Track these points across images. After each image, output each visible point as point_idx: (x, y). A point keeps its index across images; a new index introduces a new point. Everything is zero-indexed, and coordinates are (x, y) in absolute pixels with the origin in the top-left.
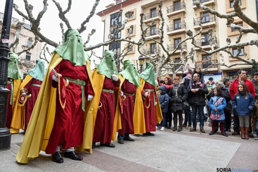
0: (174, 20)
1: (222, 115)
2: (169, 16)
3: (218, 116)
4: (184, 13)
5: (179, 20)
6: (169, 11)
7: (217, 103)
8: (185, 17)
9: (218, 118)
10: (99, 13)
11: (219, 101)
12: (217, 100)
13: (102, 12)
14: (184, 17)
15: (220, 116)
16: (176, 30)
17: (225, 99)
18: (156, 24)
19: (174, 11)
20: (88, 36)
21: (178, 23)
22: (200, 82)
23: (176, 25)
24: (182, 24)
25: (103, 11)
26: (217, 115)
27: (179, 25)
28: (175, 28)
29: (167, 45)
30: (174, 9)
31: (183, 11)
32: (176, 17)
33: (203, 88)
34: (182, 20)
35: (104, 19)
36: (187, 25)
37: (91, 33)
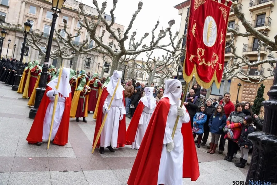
0: (258, 16)
1: (200, 129)
2: (252, 11)
3: (197, 129)
4: (271, 6)
5: (264, 16)
6: (253, 4)
7: (199, 118)
8: (272, 12)
9: (196, 131)
10: (177, 6)
11: (200, 117)
12: (199, 116)
13: (179, 5)
14: (270, 11)
15: (198, 129)
16: (258, 27)
17: (206, 116)
18: (235, 20)
19: (260, 3)
20: (141, 39)
21: (262, 19)
22: (192, 98)
23: (259, 21)
24: (266, 20)
25: (181, 4)
26: (195, 128)
27: (263, 21)
28: (258, 25)
29: (244, 45)
30: (260, 2)
31: (270, 5)
32: (261, 12)
33: (193, 103)
34: (267, 16)
35: (181, 13)
36: (272, 22)
37: (144, 36)
